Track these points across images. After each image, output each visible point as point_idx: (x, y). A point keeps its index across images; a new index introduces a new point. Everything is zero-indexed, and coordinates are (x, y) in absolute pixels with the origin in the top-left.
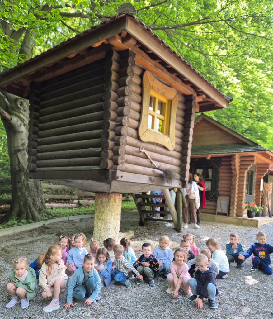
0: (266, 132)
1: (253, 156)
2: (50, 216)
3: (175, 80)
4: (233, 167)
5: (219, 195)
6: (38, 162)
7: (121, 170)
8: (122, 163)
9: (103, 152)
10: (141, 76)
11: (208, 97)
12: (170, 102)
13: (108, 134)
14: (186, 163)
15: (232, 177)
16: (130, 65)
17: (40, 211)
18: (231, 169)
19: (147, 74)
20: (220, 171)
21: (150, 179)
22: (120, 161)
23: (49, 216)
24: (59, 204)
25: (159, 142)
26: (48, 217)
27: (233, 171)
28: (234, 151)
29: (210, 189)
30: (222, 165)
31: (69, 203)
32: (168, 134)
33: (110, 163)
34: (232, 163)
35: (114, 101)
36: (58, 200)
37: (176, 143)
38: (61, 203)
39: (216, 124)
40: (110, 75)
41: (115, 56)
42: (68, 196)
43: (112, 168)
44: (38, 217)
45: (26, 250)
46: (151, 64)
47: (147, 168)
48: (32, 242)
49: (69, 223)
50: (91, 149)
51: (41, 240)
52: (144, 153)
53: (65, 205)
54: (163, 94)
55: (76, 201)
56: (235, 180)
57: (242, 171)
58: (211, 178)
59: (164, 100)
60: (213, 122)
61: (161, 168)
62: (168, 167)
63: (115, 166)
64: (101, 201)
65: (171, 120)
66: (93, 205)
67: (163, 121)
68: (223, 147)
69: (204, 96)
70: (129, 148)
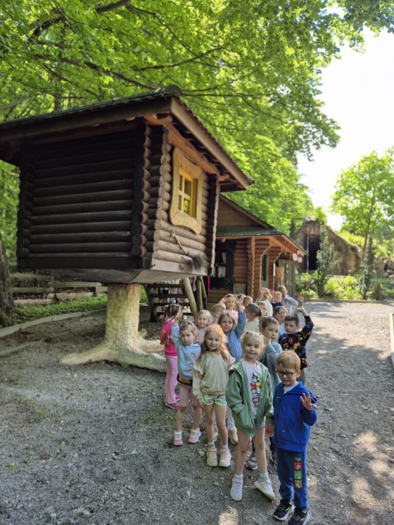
0: (267, 211)
1: (268, 240)
2: (25, 318)
3: (202, 158)
4: (249, 251)
5: (235, 282)
6: (32, 246)
7: (156, 258)
8: (157, 250)
9: (134, 238)
10: (171, 153)
11: (232, 177)
12: (196, 181)
13: (141, 217)
14: (212, 248)
15: (248, 262)
16: (164, 142)
17: (8, 311)
18: (247, 253)
19: (177, 152)
20: (235, 255)
21: (180, 267)
22: (155, 248)
23: (22, 317)
24: (29, 300)
25: (188, 226)
26: (22, 319)
27: (249, 256)
28: (251, 233)
29: (224, 275)
30: (238, 249)
31: (41, 298)
32: (194, 215)
33: (143, 249)
34: (248, 247)
35: (147, 180)
36: (27, 294)
37: (202, 227)
38: (30, 298)
39: (229, 203)
40: (143, 151)
41: (148, 131)
42: (41, 288)
43: (145, 255)
44: (7, 319)
45: (14, 364)
46: (181, 141)
47: (176, 255)
48: (16, 353)
49: (55, 325)
50: (115, 233)
51: (27, 349)
52: (175, 238)
53: (37, 301)
54: (190, 173)
55: (51, 295)
56: (252, 265)
57: (258, 255)
58: (225, 262)
59: (190, 179)
60: (226, 201)
61: (190, 254)
62: (195, 253)
63: (148, 254)
64: (117, 294)
65: (198, 201)
66: (74, 299)
67: (189, 201)
68: (238, 229)
69: (228, 176)
70: (162, 233)
